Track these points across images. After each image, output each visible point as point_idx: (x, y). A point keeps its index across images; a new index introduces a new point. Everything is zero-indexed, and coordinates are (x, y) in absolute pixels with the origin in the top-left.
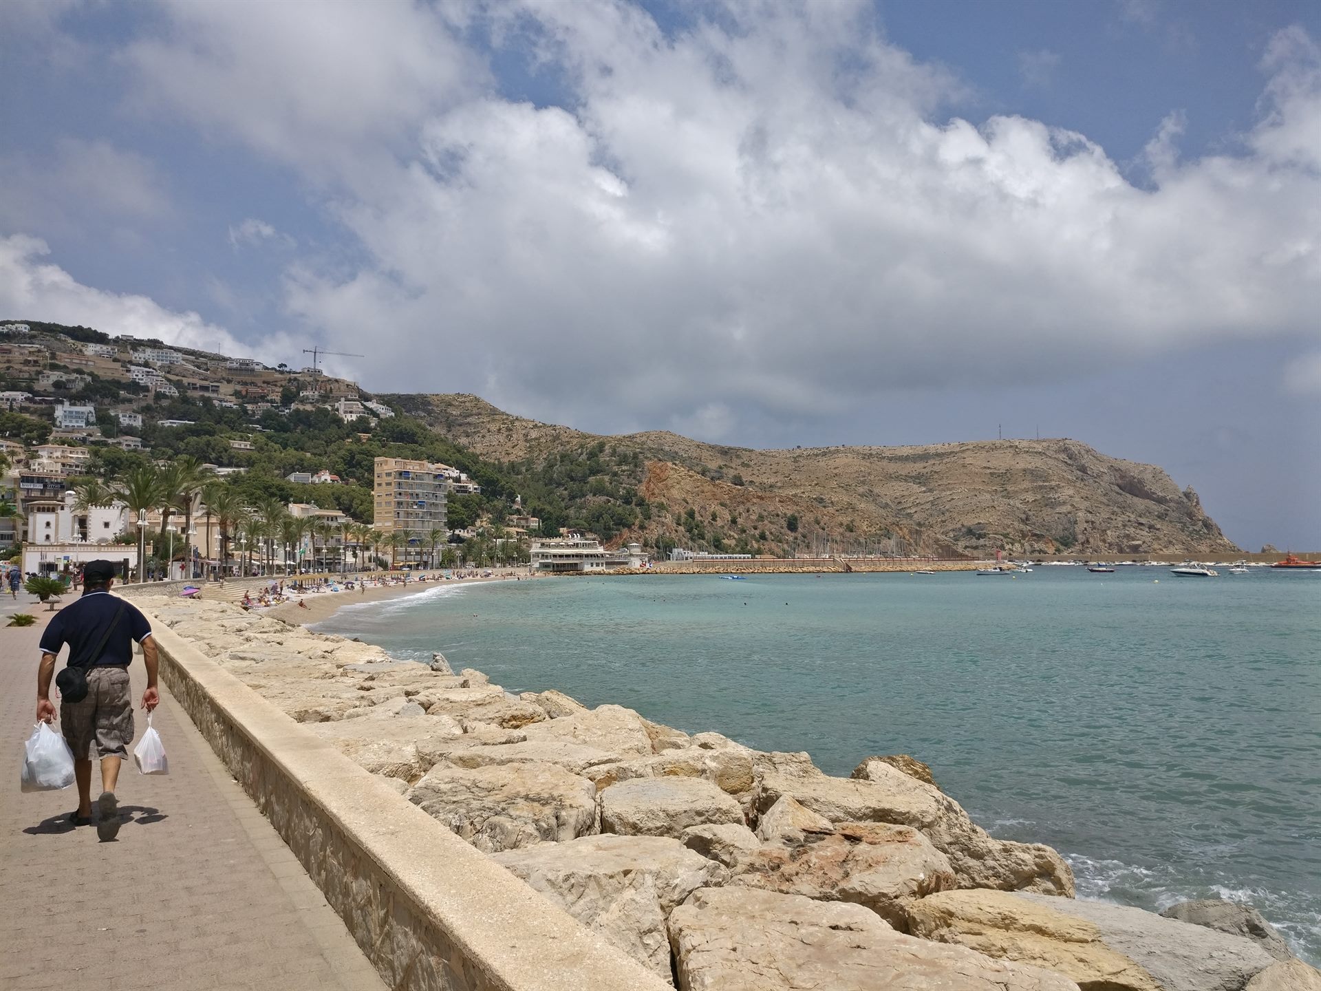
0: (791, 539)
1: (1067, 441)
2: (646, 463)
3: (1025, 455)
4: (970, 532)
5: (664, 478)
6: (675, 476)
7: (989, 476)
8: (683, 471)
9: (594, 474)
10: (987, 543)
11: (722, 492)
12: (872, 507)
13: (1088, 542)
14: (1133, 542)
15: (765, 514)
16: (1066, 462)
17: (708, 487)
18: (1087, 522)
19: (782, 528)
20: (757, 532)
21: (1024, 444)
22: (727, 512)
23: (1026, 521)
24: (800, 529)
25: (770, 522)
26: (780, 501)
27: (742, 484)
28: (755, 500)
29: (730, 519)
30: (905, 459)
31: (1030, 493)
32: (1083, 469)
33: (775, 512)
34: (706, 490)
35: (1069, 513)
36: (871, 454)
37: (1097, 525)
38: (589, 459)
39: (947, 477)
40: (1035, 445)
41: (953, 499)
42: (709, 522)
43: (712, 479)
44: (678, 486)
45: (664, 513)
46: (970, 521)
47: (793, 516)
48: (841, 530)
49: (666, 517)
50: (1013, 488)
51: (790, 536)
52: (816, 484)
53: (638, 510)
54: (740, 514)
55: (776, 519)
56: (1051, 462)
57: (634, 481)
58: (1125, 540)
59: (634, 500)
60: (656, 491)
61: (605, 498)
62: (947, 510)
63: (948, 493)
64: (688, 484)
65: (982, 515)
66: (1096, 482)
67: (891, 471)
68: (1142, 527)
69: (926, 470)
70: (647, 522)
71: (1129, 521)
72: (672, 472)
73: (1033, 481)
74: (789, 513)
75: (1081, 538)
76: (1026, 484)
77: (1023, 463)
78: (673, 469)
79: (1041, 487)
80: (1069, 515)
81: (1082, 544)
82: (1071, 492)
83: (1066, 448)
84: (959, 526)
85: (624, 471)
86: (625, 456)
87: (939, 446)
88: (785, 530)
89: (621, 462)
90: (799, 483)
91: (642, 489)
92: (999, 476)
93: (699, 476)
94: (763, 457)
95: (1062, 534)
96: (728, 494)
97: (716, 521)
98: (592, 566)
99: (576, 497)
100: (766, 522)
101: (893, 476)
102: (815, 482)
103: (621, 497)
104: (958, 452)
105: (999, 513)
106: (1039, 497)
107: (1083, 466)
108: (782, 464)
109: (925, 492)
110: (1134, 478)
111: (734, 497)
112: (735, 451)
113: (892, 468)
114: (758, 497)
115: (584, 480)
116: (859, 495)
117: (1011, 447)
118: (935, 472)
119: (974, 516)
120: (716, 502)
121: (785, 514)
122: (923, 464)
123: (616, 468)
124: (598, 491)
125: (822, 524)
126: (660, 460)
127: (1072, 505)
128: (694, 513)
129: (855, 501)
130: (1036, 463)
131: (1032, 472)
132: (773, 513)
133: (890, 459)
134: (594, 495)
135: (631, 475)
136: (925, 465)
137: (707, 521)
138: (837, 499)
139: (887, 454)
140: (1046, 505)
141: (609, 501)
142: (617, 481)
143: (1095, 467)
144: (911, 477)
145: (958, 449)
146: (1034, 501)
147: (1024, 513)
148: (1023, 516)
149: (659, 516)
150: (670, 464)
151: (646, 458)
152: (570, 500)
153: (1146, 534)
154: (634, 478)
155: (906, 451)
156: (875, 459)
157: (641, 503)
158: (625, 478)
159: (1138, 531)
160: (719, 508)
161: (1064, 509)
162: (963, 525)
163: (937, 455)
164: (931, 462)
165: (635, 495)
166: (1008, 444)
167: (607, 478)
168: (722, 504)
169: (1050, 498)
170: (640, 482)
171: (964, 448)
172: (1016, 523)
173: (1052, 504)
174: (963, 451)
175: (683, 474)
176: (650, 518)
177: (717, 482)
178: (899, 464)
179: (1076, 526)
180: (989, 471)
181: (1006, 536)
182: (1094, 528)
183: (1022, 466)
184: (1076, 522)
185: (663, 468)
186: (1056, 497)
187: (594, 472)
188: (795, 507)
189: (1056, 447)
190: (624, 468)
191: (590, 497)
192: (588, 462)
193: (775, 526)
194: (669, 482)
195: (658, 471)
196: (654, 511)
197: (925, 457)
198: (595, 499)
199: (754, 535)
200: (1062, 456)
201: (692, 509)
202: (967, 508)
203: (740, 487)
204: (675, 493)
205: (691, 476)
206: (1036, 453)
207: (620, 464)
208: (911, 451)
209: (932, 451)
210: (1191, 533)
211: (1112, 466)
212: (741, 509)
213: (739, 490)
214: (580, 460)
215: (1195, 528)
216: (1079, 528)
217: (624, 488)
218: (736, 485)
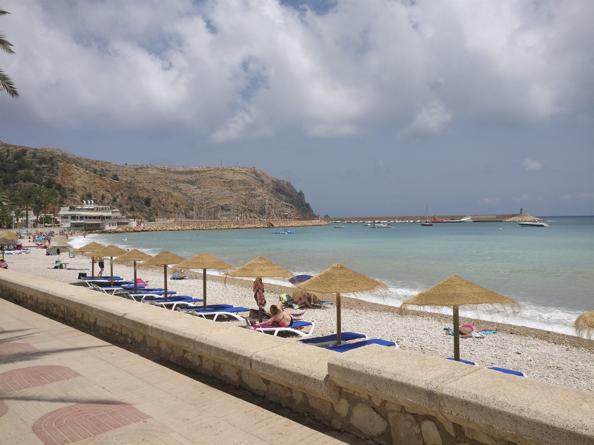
0: (147, 210)
1: (255, 169)
2: (59, 164)
3: (238, 174)
4: (223, 208)
5: (70, 173)
6: (78, 173)
7: (223, 183)
8: (82, 170)
9: (22, 169)
10: (231, 213)
11: (106, 184)
12: (180, 195)
13: (270, 213)
14: (285, 214)
15: (132, 196)
16: (255, 178)
17: (98, 180)
18: (269, 204)
19: (142, 204)
20: (129, 207)
21: (237, 169)
22: (110, 195)
23: (245, 203)
24: (152, 205)
25: (135, 201)
26: (139, 190)
27: (118, 179)
28: (125, 189)
29: (112, 199)
30: (182, 173)
31: (243, 191)
32: (262, 181)
33: (137, 196)
34: (96, 182)
35: (262, 200)
36: (165, 170)
37: (273, 206)
38: (15, 159)
39: (204, 182)
40: (242, 169)
41: (211, 192)
42: (100, 200)
43: (101, 175)
44: (79, 179)
45: (74, 194)
46: (222, 203)
47: (148, 198)
48: (173, 206)
49: (76, 197)
50: (235, 189)
51: (147, 209)
52: (150, 182)
53: (57, 191)
54: (118, 196)
55: (138, 200)
56: (249, 177)
57: (52, 174)
58: (282, 213)
59: (54, 186)
60: (66, 181)
61: (32, 184)
62: (210, 198)
63: (209, 189)
64: (85, 178)
65: (227, 201)
66: (268, 187)
67: (176, 178)
68: (288, 207)
69: (192, 179)
70: (64, 199)
71: (283, 204)
72: (76, 170)
73: (244, 186)
74: (145, 196)
75: (267, 211)
76: (241, 187)
77: (238, 177)
78: (76, 168)
79: (248, 189)
80: (262, 201)
81: (268, 214)
82: (261, 191)
83: (255, 172)
84: (216, 205)
85: (44, 168)
86: (44, 158)
87: (197, 168)
88: (144, 206)
89: (41, 162)
90: (140, 181)
91: (58, 179)
92: (228, 183)
93: (92, 174)
94: (117, 167)
95: (259, 209)
96: (110, 185)
97: (104, 200)
98: (110, 226)
99: (10, 183)
100: (133, 201)
101: (177, 181)
102: (149, 181)
103: (44, 184)
104: (207, 171)
105: (235, 200)
106: (247, 193)
107: (262, 180)
108: (128, 171)
109: (196, 189)
110: (281, 186)
111: (114, 187)
112: (100, 163)
113: (176, 177)
114: (127, 187)
115: (14, 171)
116: (172, 188)
117: (231, 170)
118: (197, 180)
119: (223, 201)
120: (103, 189)
121: (143, 197)
122: (190, 176)
123: (38, 166)
124: (26, 179)
125: (162, 203)
126: (68, 163)
127: (263, 197)
128: (91, 195)
129: (171, 192)
130: (243, 177)
131: (242, 181)
132: (136, 196)
133: (174, 173)
134: (25, 181)
135: (49, 170)
136: (192, 176)
137: (99, 200)
138: (162, 190)
139: (172, 170)
140: (251, 197)
141: (36, 186)
142: (40, 174)
143: (267, 181)
144: (186, 182)
145: (207, 170)
146: (246, 194)
147: (244, 200)
148: (244, 201)
149: (72, 196)
150: (74, 166)
151: (58, 161)
152: (4, 184)
153: (290, 210)
154: (53, 172)
155: (181, 169)
156: (167, 172)
157: (59, 188)
158: (46, 172)
159: (287, 209)
160: (105, 193)
161: (260, 198)
162: (218, 205)
163: (197, 172)
164: (194, 175)
165: (54, 183)
166: (229, 168)
167: (32, 172)
168: (107, 191)
169: (253, 193)
170: (57, 175)
171: (210, 169)
172: (242, 205)
173: (255, 196)
174: (209, 171)
175: (82, 172)
176: (66, 197)
177: (103, 178)
178: (179, 175)
179: (265, 206)
180: (223, 180)
181: (238, 210)
182: (272, 207)
183: (237, 178)
184: (265, 204)
185: (70, 167)
186: (255, 193)
187: (21, 167)
188: (147, 194)
189: (250, 171)
190: (44, 166)
191: (21, 183)
192: (16, 161)
193: (138, 203)
194: (74, 176)
195: (67, 169)
196: (68, 193)
197: (191, 172)
198: (24, 184)
199: (127, 209)
200: (253, 175)
201: (90, 193)
202: (219, 197)
203: (117, 181)
204: (78, 183)
205: (87, 174)
206: (243, 173)
207: (40, 163)
208: (184, 169)
209: (194, 170)
210: (302, 210)
211: (273, 180)
212: (118, 193)
213: (116, 183)
214: (8, 159)
215: (303, 208)
216: (267, 207)
217: (46, 178)
218: (114, 180)
